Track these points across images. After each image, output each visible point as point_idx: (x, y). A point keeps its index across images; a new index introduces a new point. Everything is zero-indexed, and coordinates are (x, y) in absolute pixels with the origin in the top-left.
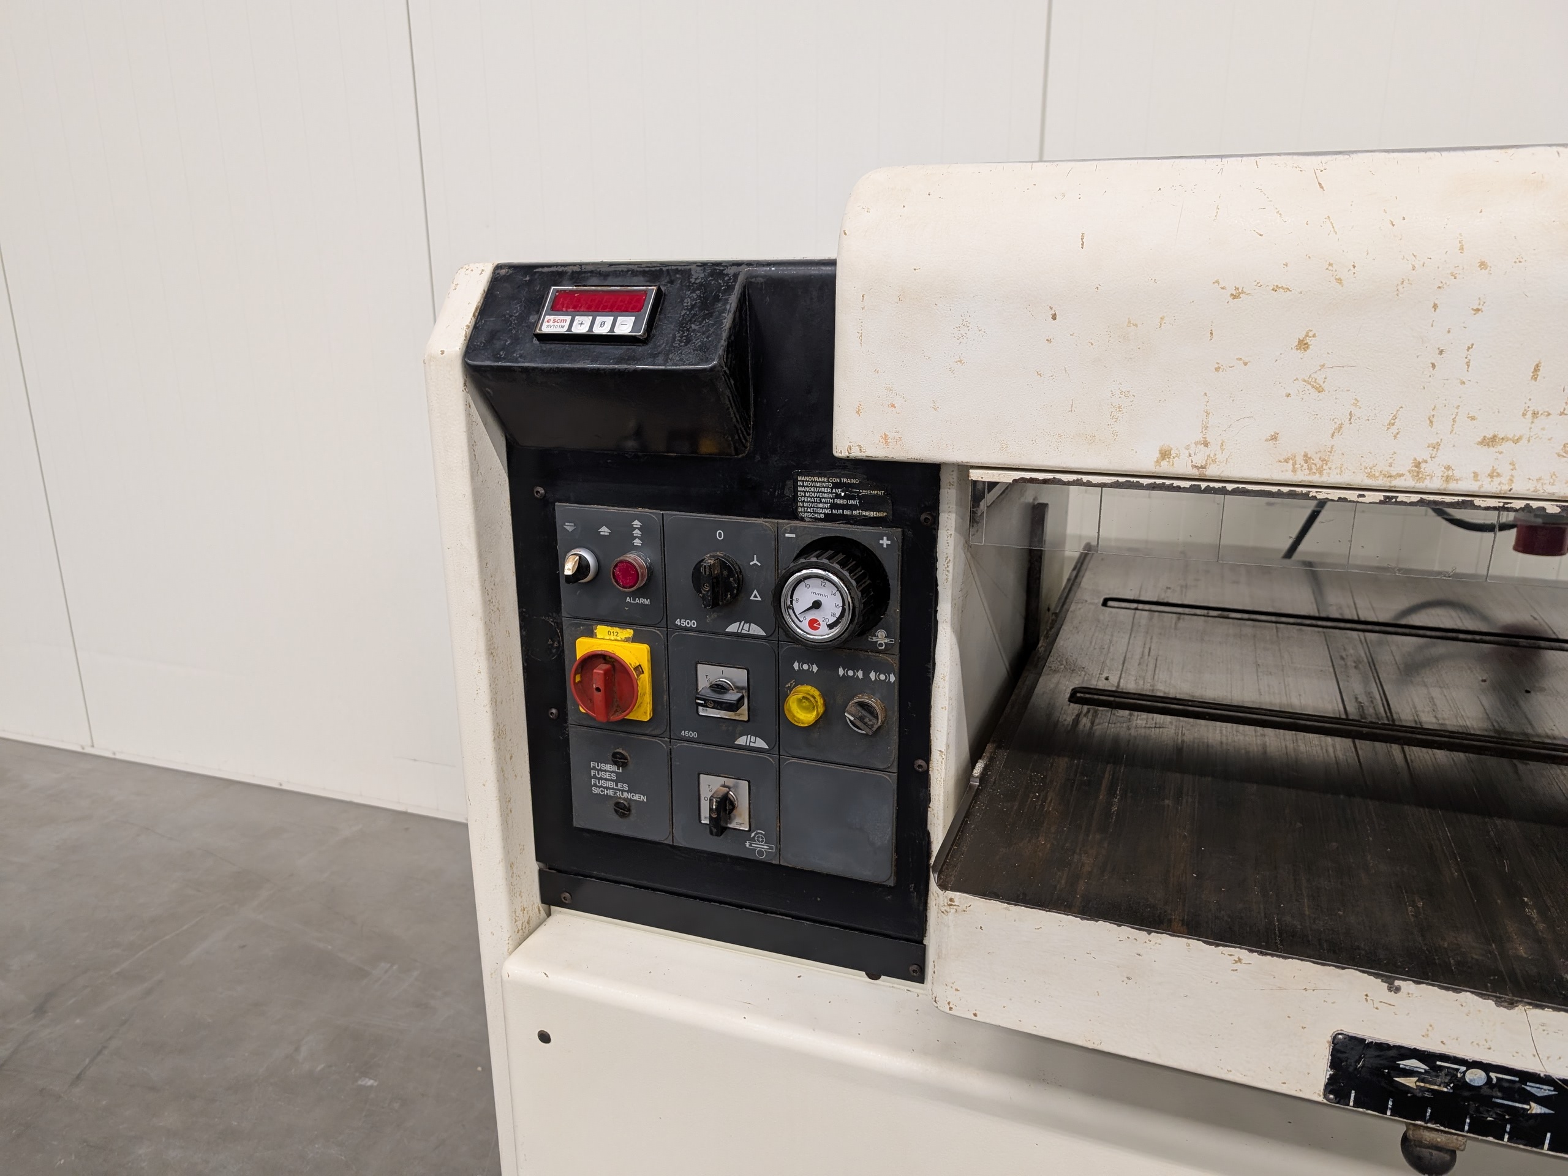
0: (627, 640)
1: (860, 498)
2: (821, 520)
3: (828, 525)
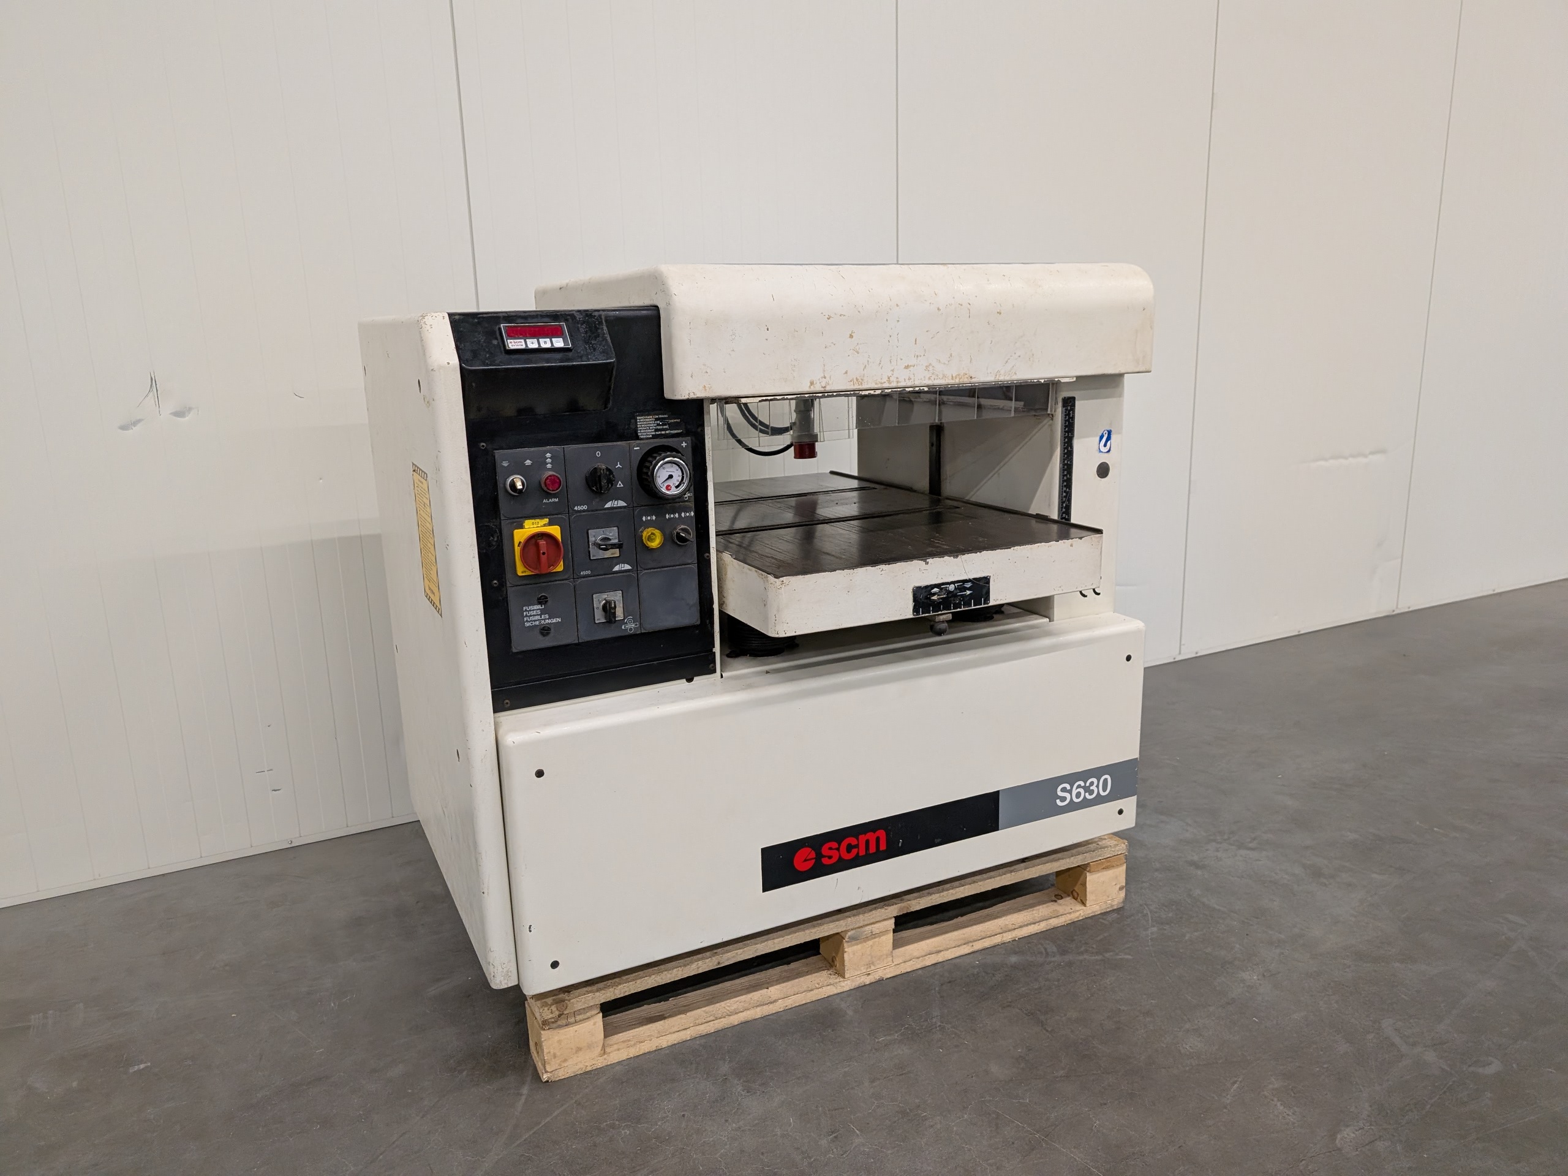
0: (545, 525)
2: (650, 438)
3: (655, 440)
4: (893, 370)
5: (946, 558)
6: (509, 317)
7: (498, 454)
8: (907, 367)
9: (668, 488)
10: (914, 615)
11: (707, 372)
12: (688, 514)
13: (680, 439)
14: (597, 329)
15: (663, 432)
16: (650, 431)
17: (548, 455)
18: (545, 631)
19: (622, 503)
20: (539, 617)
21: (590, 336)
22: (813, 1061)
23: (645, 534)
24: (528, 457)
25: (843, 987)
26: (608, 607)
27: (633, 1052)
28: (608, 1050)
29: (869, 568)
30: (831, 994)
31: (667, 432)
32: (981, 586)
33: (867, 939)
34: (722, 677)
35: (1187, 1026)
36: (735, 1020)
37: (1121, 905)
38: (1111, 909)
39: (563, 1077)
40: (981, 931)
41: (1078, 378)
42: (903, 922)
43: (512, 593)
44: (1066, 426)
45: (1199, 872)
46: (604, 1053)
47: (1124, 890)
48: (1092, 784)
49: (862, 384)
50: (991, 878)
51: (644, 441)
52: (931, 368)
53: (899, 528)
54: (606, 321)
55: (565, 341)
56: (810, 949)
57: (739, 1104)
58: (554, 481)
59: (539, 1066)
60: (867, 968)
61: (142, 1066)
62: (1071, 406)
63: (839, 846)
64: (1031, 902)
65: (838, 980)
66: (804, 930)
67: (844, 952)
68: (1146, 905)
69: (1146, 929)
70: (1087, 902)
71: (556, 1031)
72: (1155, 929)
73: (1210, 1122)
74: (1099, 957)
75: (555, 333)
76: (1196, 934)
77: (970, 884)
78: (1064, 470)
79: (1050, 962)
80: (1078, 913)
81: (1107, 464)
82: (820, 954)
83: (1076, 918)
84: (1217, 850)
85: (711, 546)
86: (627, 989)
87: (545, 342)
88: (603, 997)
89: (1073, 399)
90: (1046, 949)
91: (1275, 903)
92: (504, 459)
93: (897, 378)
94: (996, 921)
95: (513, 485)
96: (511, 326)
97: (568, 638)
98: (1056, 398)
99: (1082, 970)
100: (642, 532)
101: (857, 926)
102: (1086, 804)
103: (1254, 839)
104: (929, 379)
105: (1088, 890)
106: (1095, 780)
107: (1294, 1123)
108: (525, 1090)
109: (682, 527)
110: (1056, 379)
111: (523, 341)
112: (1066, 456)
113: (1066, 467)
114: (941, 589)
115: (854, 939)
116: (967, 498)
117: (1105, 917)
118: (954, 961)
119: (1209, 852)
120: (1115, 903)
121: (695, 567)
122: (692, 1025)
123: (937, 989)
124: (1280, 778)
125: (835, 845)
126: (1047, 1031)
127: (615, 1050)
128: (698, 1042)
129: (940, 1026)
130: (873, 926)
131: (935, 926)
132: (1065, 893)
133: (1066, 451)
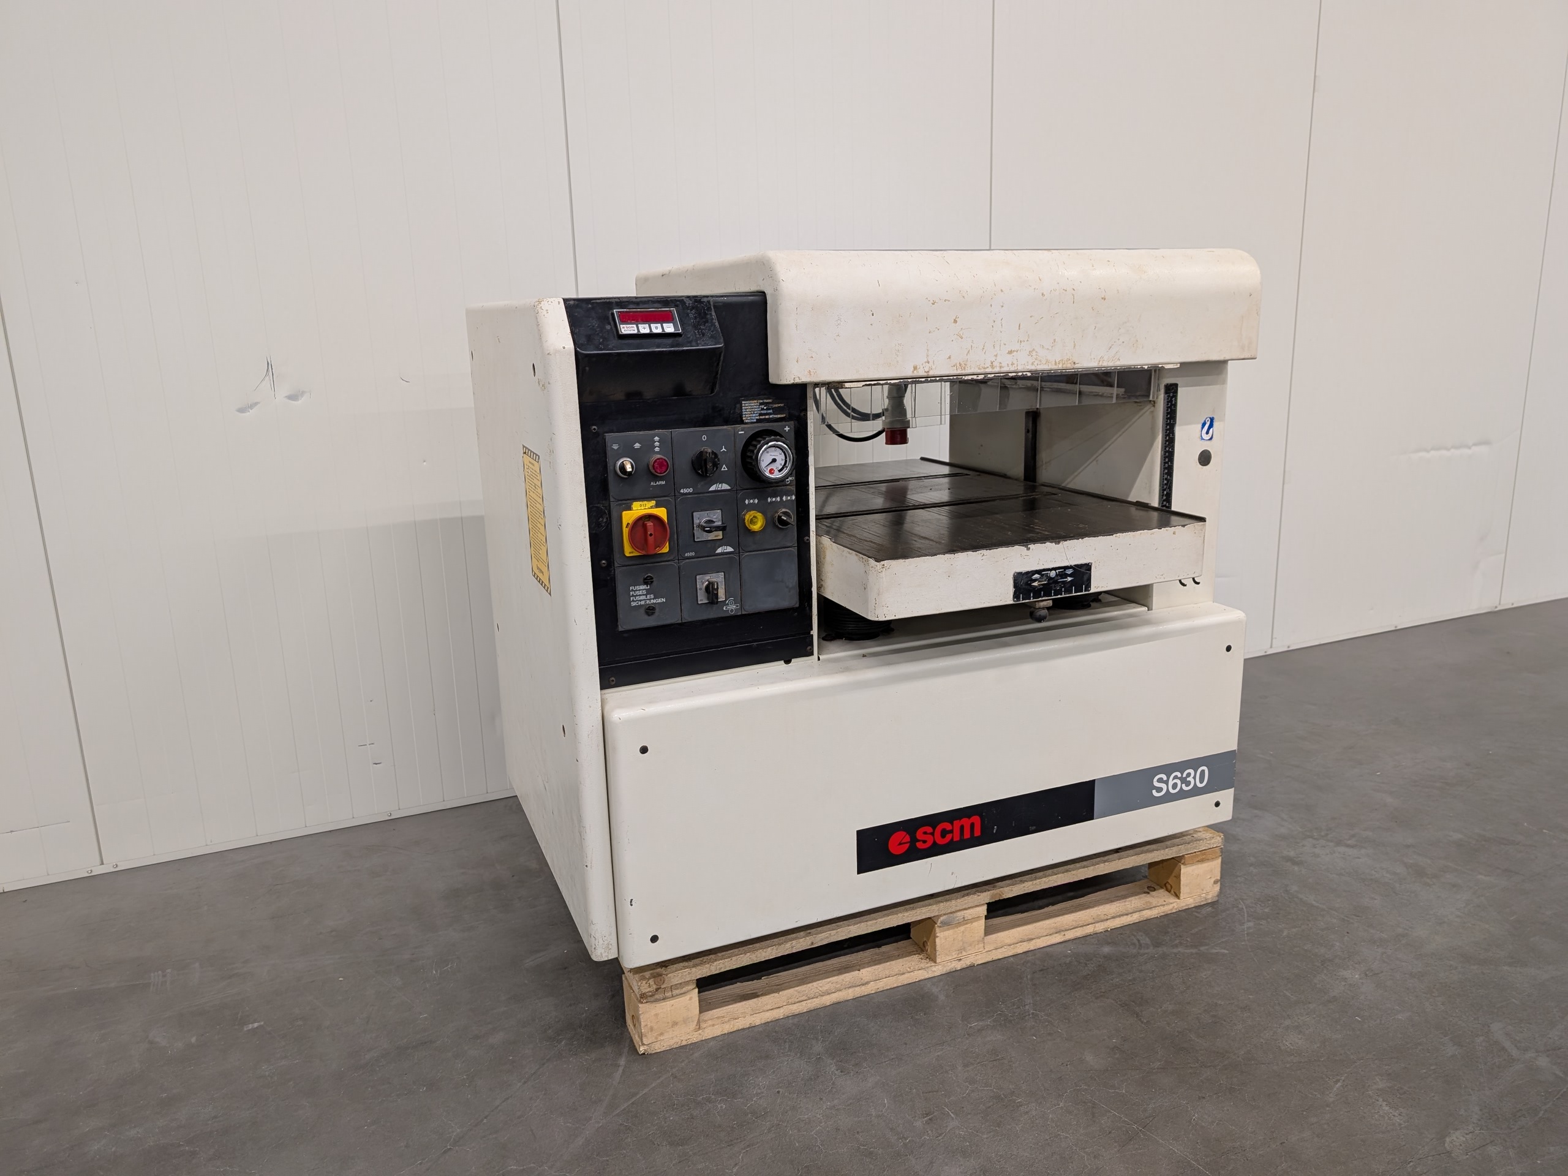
0: (652, 507)
1: (773, 409)
2: (754, 423)
3: (759, 424)
4: (996, 356)
5: (1048, 544)
6: (621, 302)
7: (609, 436)
8: (1010, 352)
9: (771, 471)
10: (1014, 601)
11: (812, 357)
12: (789, 498)
13: (784, 423)
14: (706, 314)
15: (767, 417)
16: (754, 415)
17: (657, 438)
18: (650, 610)
19: (725, 487)
20: (644, 597)
21: (699, 322)
22: (906, 1044)
23: (747, 517)
24: (637, 440)
25: (934, 971)
26: (711, 589)
27: (727, 1028)
28: (703, 1025)
29: (970, 553)
30: (923, 978)
31: (771, 416)
32: (1082, 573)
33: (959, 924)
34: (819, 659)
35: (1287, 1022)
36: (828, 1000)
37: (1215, 899)
38: (1205, 903)
39: (659, 1051)
40: (1073, 921)
41: (1182, 364)
42: (996, 909)
43: (619, 573)
44: (1168, 413)
45: (1296, 868)
46: (699, 1028)
47: (1219, 883)
48: (1189, 775)
49: (965, 368)
50: (1084, 867)
51: (749, 426)
52: (1034, 353)
53: (997, 514)
54: (714, 306)
55: (675, 327)
56: (901, 932)
57: (833, 1084)
58: (662, 464)
59: (636, 1039)
60: (958, 954)
61: (256, 1025)
62: (1173, 393)
63: (934, 830)
64: (1123, 893)
65: (929, 965)
66: (897, 914)
67: (935, 937)
68: (1242, 899)
69: (1242, 924)
70: (1181, 895)
71: (653, 1005)
72: (1251, 924)
73: (1314, 1120)
74: (1194, 951)
75: (665, 318)
76: (1294, 930)
77: (1063, 873)
78: (1165, 458)
79: (1144, 954)
80: (1171, 906)
81: (1209, 452)
82: (911, 938)
83: (1170, 910)
84: (1314, 846)
85: (811, 530)
86: (721, 966)
87: (656, 328)
88: (699, 972)
89: (1175, 386)
90: (1139, 941)
91: (1376, 901)
92: (614, 442)
93: (1000, 363)
94: (1088, 910)
95: (623, 468)
96: (623, 312)
97: (672, 618)
98: (1159, 385)
99: (1176, 963)
100: (745, 515)
101: (949, 911)
102: (1182, 795)
103: (1353, 836)
104: (1033, 364)
105: (1182, 883)
106: (1192, 771)
107: (1400, 1124)
108: (622, 1062)
109: (784, 510)
110: (1160, 366)
111: (635, 326)
112: (1167, 443)
113: (1167, 454)
114: (1042, 575)
115: (946, 924)
116: (1063, 485)
117: (1199, 911)
118: (1045, 950)
119: (1306, 848)
120: (1210, 896)
121: (795, 550)
122: (785, 1004)
123: (1029, 977)
124: (1378, 775)
125: (929, 829)
126: (1142, 1022)
127: (710, 1026)
128: (790, 1021)
129: (1033, 1014)
130: (965, 912)
131: (1025, 914)
132: (1158, 885)
133: (1168, 438)
